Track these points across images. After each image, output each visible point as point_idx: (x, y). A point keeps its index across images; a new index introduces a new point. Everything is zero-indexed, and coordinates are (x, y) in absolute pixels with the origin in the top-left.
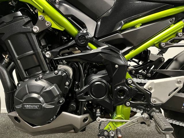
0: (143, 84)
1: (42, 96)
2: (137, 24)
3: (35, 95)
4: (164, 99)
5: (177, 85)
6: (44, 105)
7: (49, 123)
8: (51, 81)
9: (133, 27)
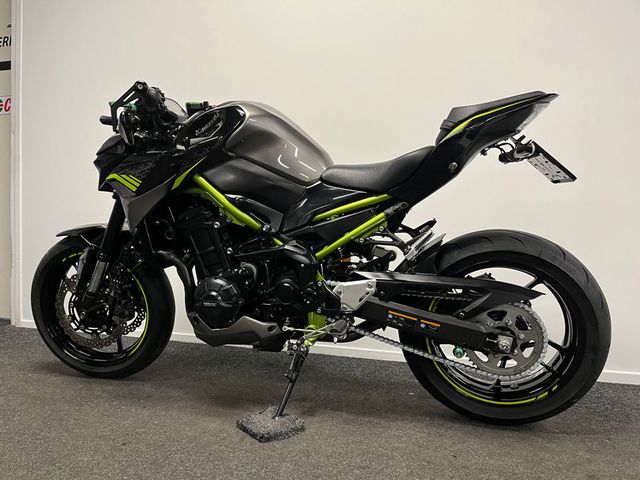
0: (332, 288)
1: (220, 295)
2: (330, 216)
3: (214, 293)
4: (356, 305)
5: (368, 289)
6: (223, 304)
7: (229, 326)
8: (229, 279)
9: (324, 219)
